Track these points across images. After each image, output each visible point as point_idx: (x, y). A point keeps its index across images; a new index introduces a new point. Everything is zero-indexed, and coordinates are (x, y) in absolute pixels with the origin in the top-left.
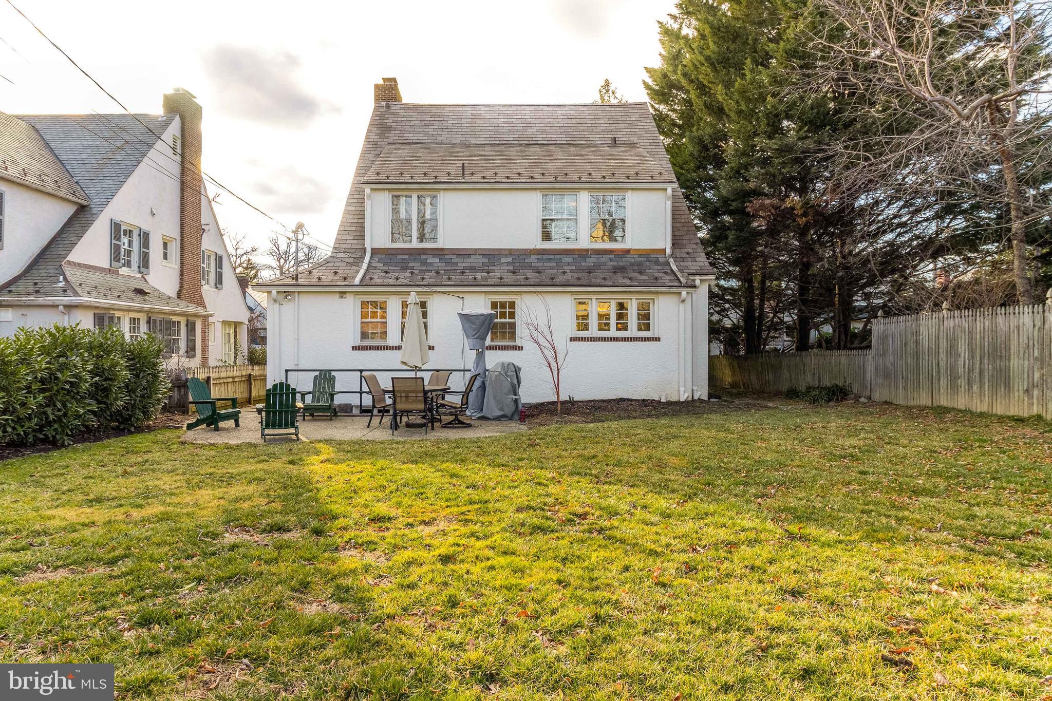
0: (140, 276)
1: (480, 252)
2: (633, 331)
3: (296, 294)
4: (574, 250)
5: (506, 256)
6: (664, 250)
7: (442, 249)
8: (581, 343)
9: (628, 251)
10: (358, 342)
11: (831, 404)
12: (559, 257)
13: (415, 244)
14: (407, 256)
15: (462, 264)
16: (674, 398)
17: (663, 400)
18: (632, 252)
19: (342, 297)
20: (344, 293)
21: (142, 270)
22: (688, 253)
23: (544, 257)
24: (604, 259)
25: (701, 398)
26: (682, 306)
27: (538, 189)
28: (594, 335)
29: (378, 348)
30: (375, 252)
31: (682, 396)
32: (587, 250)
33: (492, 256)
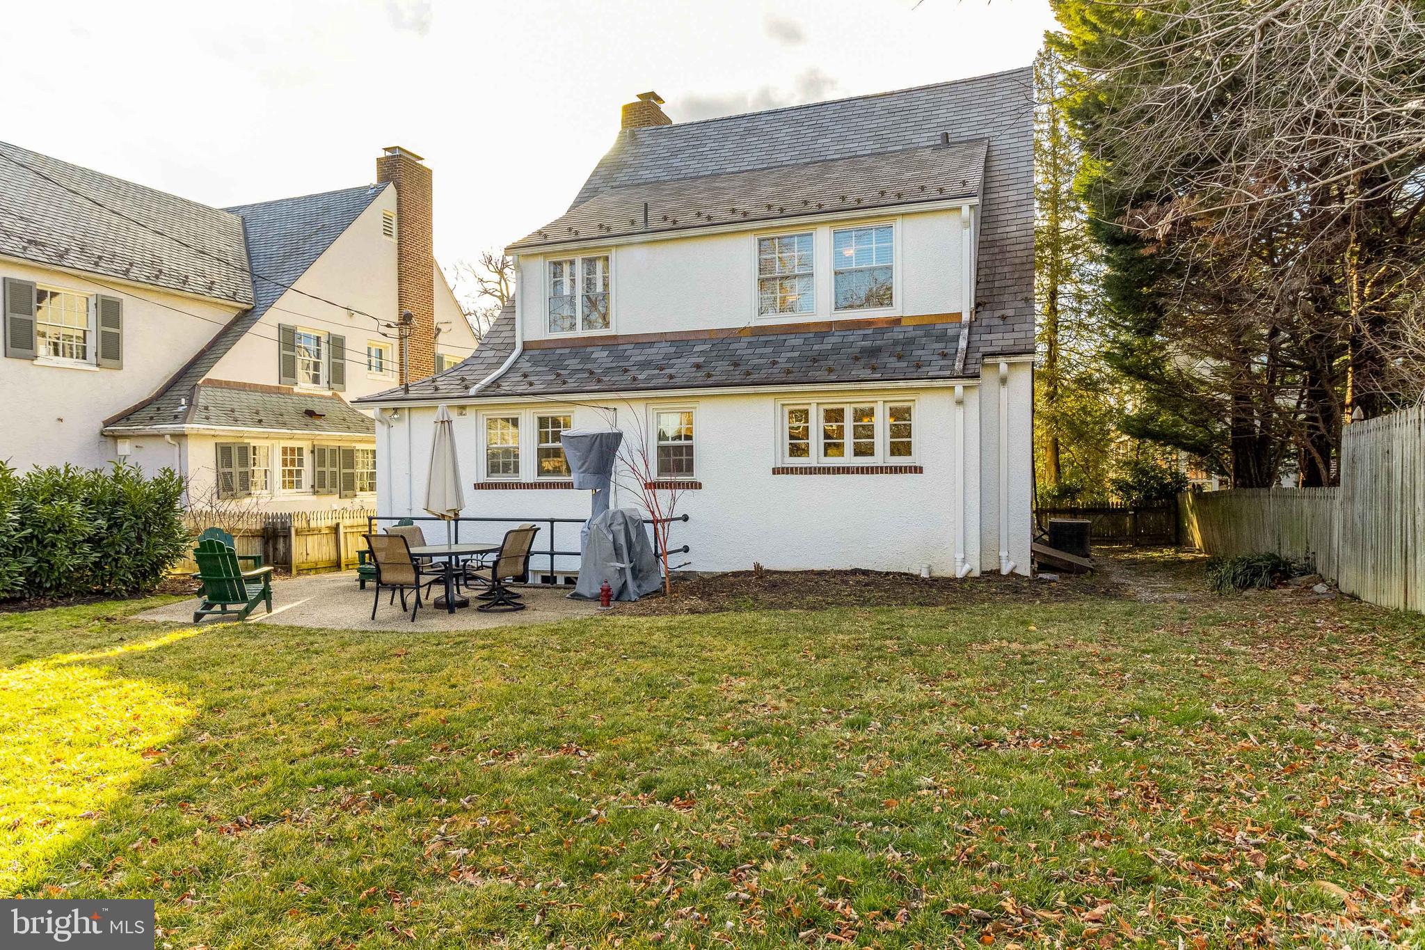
0: (329, 393)
1: (668, 338)
2: (882, 455)
3: (406, 412)
4: (808, 325)
5: (704, 342)
6: (960, 314)
7: (615, 337)
8: (790, 476)
9: (897, 321)
10: (483, 479)
11: (1250, 593)
12: (784, 337)
13: (580, 332)
14: (567, 351)
15: (637, 356)
16: (946, 572)
17: (924, 575)
18: (903, 323)
19: (461, 414)
20: (463, 407)
21: (333, 385)
22: (1004, 318)
23: (762, 339)
24: (854, 336)
25: (1017, 571)
26: (959, 412)
27: (751, 231)
28: (815, 464)
29: (505, 486)
30: (527, 346)
31: (958, 569)
32: (830, 324)
33: (682, 342)
